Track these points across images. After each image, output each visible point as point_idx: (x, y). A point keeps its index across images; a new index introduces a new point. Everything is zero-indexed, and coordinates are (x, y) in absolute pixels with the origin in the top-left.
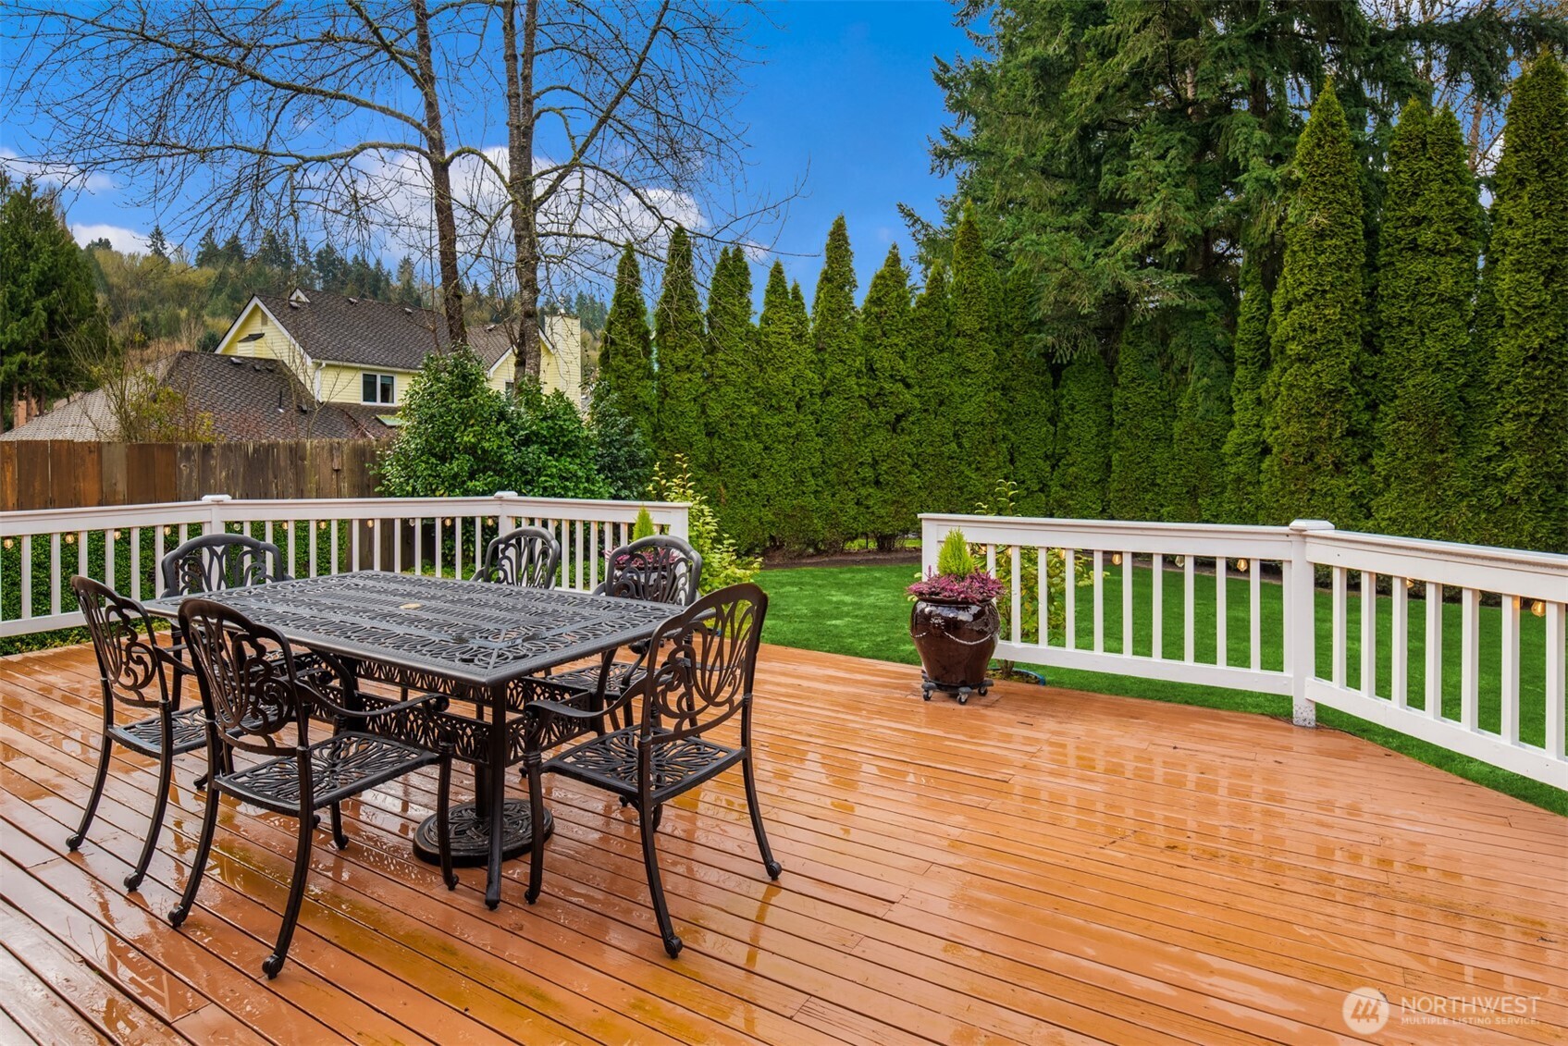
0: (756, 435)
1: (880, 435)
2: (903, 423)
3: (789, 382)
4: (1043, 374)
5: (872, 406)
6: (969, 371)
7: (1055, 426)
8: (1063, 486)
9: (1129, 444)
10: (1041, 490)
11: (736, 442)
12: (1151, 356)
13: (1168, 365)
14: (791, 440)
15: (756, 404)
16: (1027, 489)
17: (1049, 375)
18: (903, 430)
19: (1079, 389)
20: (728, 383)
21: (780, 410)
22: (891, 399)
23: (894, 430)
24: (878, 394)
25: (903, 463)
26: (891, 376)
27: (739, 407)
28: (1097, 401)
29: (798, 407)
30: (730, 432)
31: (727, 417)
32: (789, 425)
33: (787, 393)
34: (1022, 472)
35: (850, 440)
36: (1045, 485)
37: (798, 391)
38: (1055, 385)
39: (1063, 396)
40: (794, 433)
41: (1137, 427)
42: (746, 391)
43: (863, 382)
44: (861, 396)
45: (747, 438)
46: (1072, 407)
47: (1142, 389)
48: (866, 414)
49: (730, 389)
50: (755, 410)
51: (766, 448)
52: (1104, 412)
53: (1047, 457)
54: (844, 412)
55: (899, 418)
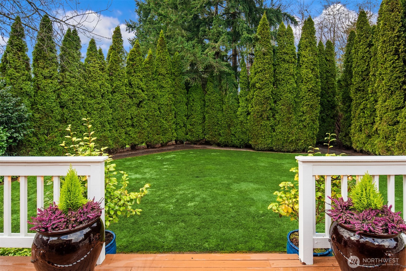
0: (84, 107)
1: (134, 108)
2: (141, 104)
3: (99, 87)
4: (184, 90)
5: (131, 98)
6: (163, 87)
7: (187, 106)
8: (190, 125)
9: (211, 112)
10: (184, 126)
11: (74, 110)
12: (217, 86)
13: (221, 88)
14: (99, 110)
15: (84, 95)
16: (180, 126)
17: (186, 90)
18: (141, 106)
19: (195, 95)
20: (71, 85)
21: (95, 97)
22: (138, 95)
23: (138, 107)
24: (133, 93)
25: (142, 118)
26: (138, 87)
27: (76, 96)
28: (200, 98)
29: (102, 96)
30: (72, 106)
31: (71, 99)
32: (98, 103)
33: (98, 91)
34: (178, 120)
35: (123, 110)
36: (185, 125)
37: (102, 90)
38: (187, 93)
39: (190, 97)
40: (101, 107)
41: (213, 107)
42: (79, 89)
43: (127, 88)
44: (127, 94)
45: (80, 108)
46: (193, 100)
47: (214, 95)
48: (129, 100)
49: (72, 88)
50: (83, 97)
51: (88, 113)
52: (203, 102)
53: (185, 116)
54: (121, 99)
55: (141, 102)
